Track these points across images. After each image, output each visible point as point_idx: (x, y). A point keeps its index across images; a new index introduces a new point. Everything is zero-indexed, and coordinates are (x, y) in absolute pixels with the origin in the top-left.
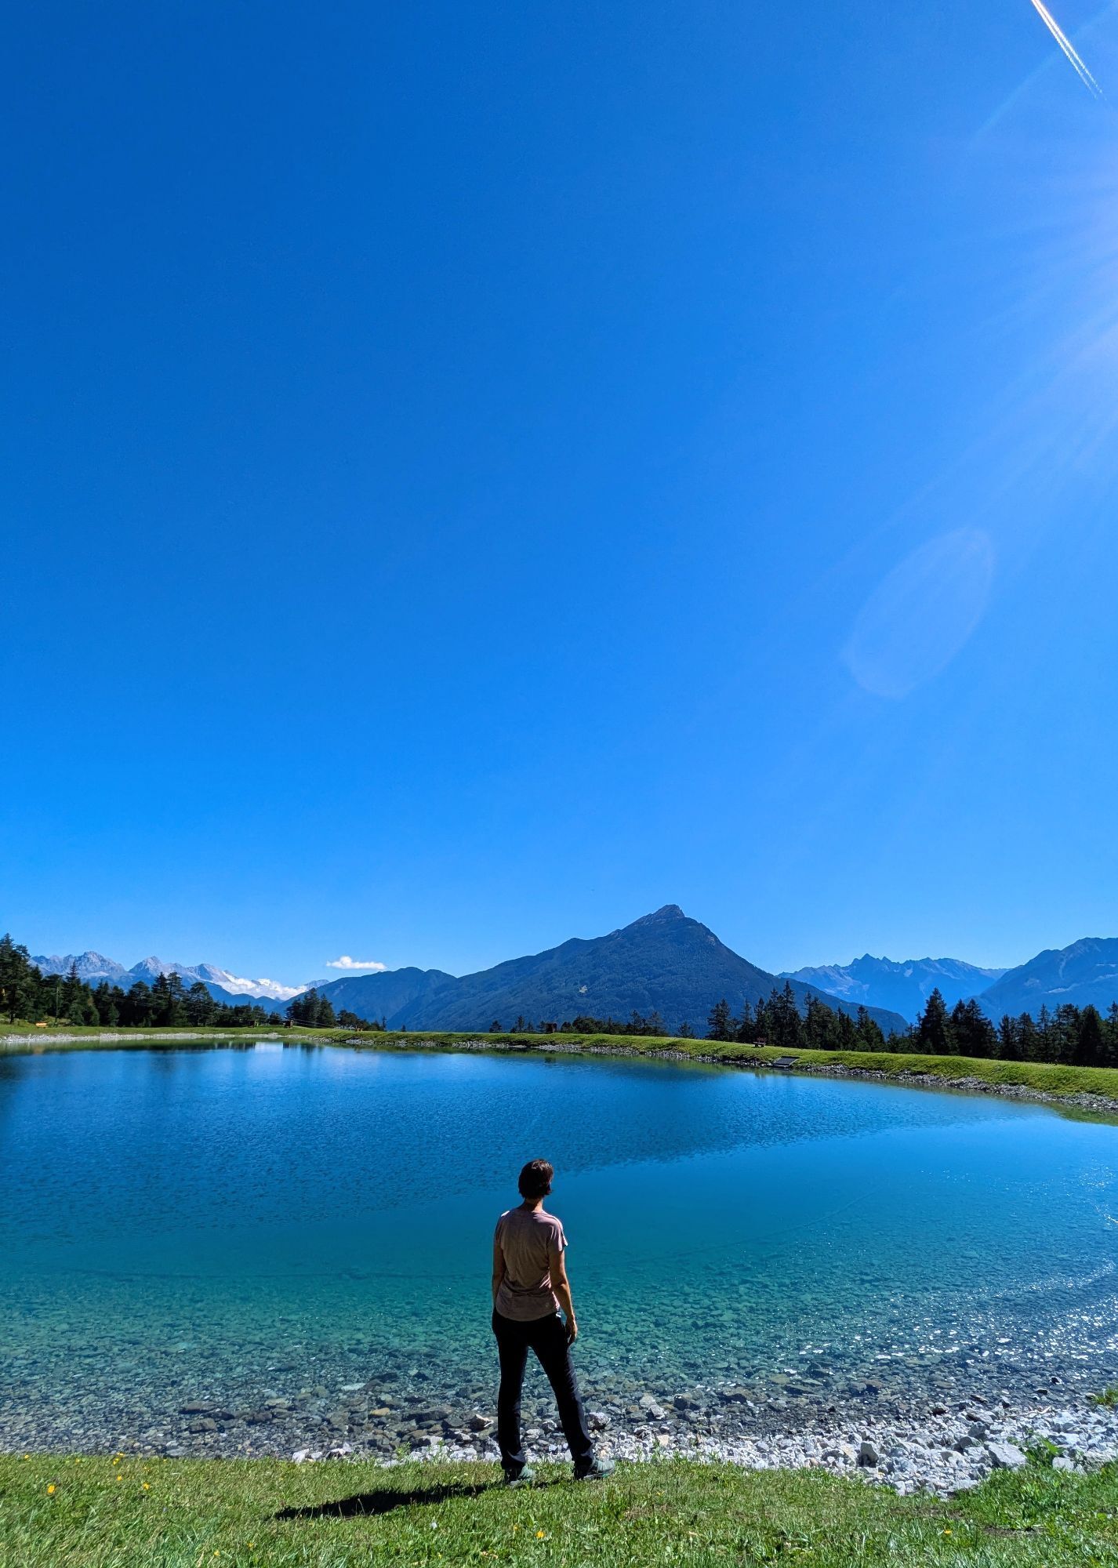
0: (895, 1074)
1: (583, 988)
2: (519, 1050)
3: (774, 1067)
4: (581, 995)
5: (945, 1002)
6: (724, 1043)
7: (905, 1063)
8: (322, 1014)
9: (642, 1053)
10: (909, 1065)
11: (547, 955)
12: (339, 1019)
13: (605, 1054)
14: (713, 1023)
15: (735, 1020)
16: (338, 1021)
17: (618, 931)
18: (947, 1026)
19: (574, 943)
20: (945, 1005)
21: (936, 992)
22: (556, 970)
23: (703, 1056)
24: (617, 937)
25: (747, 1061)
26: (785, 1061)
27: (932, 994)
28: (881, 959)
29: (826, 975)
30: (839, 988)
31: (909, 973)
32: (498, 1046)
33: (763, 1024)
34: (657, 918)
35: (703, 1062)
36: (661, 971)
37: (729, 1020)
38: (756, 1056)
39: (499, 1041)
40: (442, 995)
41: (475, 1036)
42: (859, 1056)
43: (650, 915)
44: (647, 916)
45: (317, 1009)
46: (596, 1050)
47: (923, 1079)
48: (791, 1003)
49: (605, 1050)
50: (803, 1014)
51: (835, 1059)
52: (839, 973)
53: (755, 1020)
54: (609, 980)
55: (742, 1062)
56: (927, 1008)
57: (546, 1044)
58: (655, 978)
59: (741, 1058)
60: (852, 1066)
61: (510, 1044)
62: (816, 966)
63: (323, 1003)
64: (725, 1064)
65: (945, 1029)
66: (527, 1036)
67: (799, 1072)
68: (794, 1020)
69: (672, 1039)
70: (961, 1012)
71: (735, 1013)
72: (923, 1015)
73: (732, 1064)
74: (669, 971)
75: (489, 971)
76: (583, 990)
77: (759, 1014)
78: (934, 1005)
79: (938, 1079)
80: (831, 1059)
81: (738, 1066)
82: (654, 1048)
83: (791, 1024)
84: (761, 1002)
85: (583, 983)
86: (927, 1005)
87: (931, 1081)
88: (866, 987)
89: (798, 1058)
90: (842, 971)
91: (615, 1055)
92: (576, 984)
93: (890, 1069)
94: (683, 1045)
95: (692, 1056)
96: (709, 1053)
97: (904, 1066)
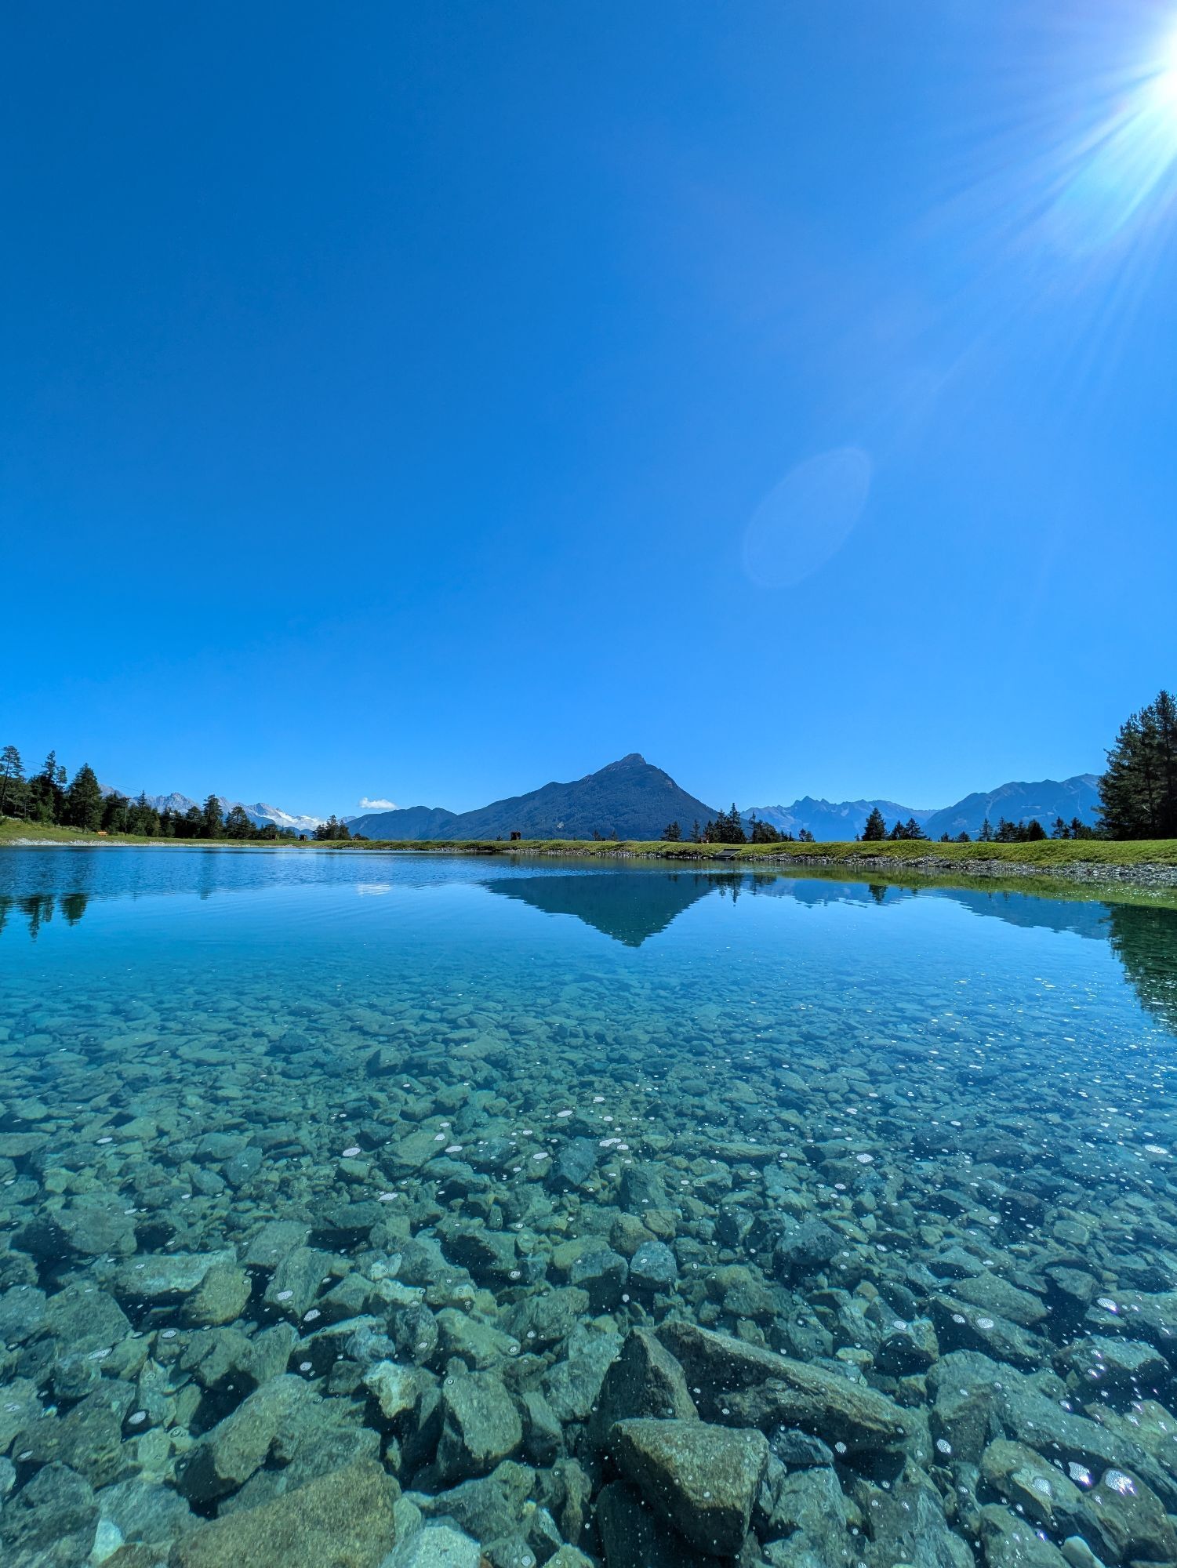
2: (485, 853)
3: (716, 858)
6: (669, 843)
9: (592, 854)
10: (858, 849)
15: (686, 829)
16: (346, 837)
22: (538, 808)
23: (648, 853)
26: (727, 853)
28: (820, 800)
31: (845, 809)
32: (468, 851)
36: (626, 810)
37: (680, 831)
38: (698, 850)
39: (469, 847)
44: (615, 763)
45: (337, 832)
46: (552, 853)
47: (874, 861)
48: (738, 825)
49: (560, 853)
51: (777, 849)
52: (782, 812)
54: (582, 817)
55: (685, 856)
57: (509, 848)
59: (684, 853)
60: (796, 853)
61: (478, 850)
63: (341, 828)
68: (739, 830)
69: (622, 842)
70: (900, 832)
77: (707, 833)
82: (604, 849)
85: (560, 820)
87: (884, 862)
89: (739, 850)
90: (785, 810)
92: (554, 820)
93: (838, 854)
94: (630, 846)
95: (638, 854)
96: (654, 850)
97: (852, 850)
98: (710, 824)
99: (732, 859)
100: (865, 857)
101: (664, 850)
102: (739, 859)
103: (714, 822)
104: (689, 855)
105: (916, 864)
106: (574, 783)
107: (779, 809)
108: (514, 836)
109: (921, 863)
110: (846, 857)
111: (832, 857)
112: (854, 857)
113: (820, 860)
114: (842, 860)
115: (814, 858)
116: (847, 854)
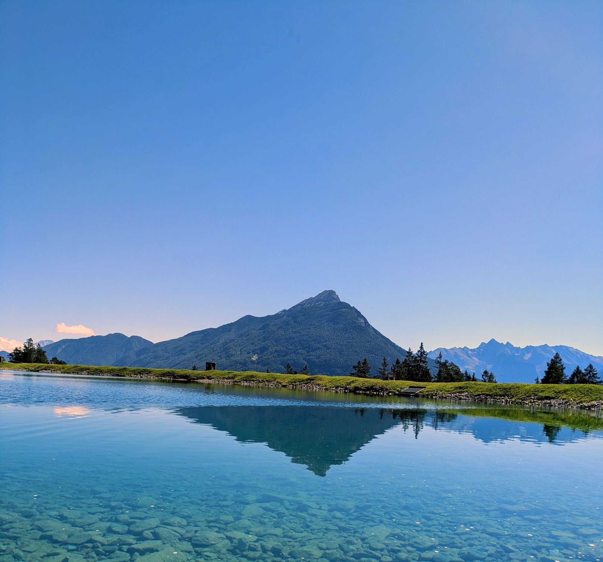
0: (521, 399)
1: (254, 356)
3: (401, 394)
6: (356, 378)
9: (284, 386)
19: (249, 318)
23: (337, 387)
24: (283, 316)
26: (412, 390)
28: (505, 344)
32: (163, 378)
38: (385, 386)
39: (165, 375)
46: (246, 384)
47: (550, 403)
49: (252, 384)
51: (460, 388)
52: (467, 354)
54: (275, 351)
55: (371, 392)
57: (203, 378)
59: (370, 388)
60: (477, 393)
61: (173, 377)
62: (448, 348)
63: (38, 351)
64: (355, 394)
66: (190, 372)
73: (363, 393)
79: (566, 402)
80: (456, 389)
82: (295, 382)
87: (559, 404)
89: (425, 387)
90: (470, 352)
92: (248, 353)
93: (516, 395)
94: (321, 379)
95: (327, 387)
96: (343, 385)
97: (530, 392)
98: (398, 362)
99: (417, 396)
100: (542, 399)
101: (353, 385)
102: (423, 396)
103: (402, 360)
104: (376, 390)
105: (589, 408)
106: (269, 317)
107: (465, 350)
108: (210, 366)
109: (593, 406)
110: (524, 398)
111: (511, 398)
112: (532, 399)
113: (499, 400)
114: (520, 401)
115: (493, 398)
116: (525, 395)
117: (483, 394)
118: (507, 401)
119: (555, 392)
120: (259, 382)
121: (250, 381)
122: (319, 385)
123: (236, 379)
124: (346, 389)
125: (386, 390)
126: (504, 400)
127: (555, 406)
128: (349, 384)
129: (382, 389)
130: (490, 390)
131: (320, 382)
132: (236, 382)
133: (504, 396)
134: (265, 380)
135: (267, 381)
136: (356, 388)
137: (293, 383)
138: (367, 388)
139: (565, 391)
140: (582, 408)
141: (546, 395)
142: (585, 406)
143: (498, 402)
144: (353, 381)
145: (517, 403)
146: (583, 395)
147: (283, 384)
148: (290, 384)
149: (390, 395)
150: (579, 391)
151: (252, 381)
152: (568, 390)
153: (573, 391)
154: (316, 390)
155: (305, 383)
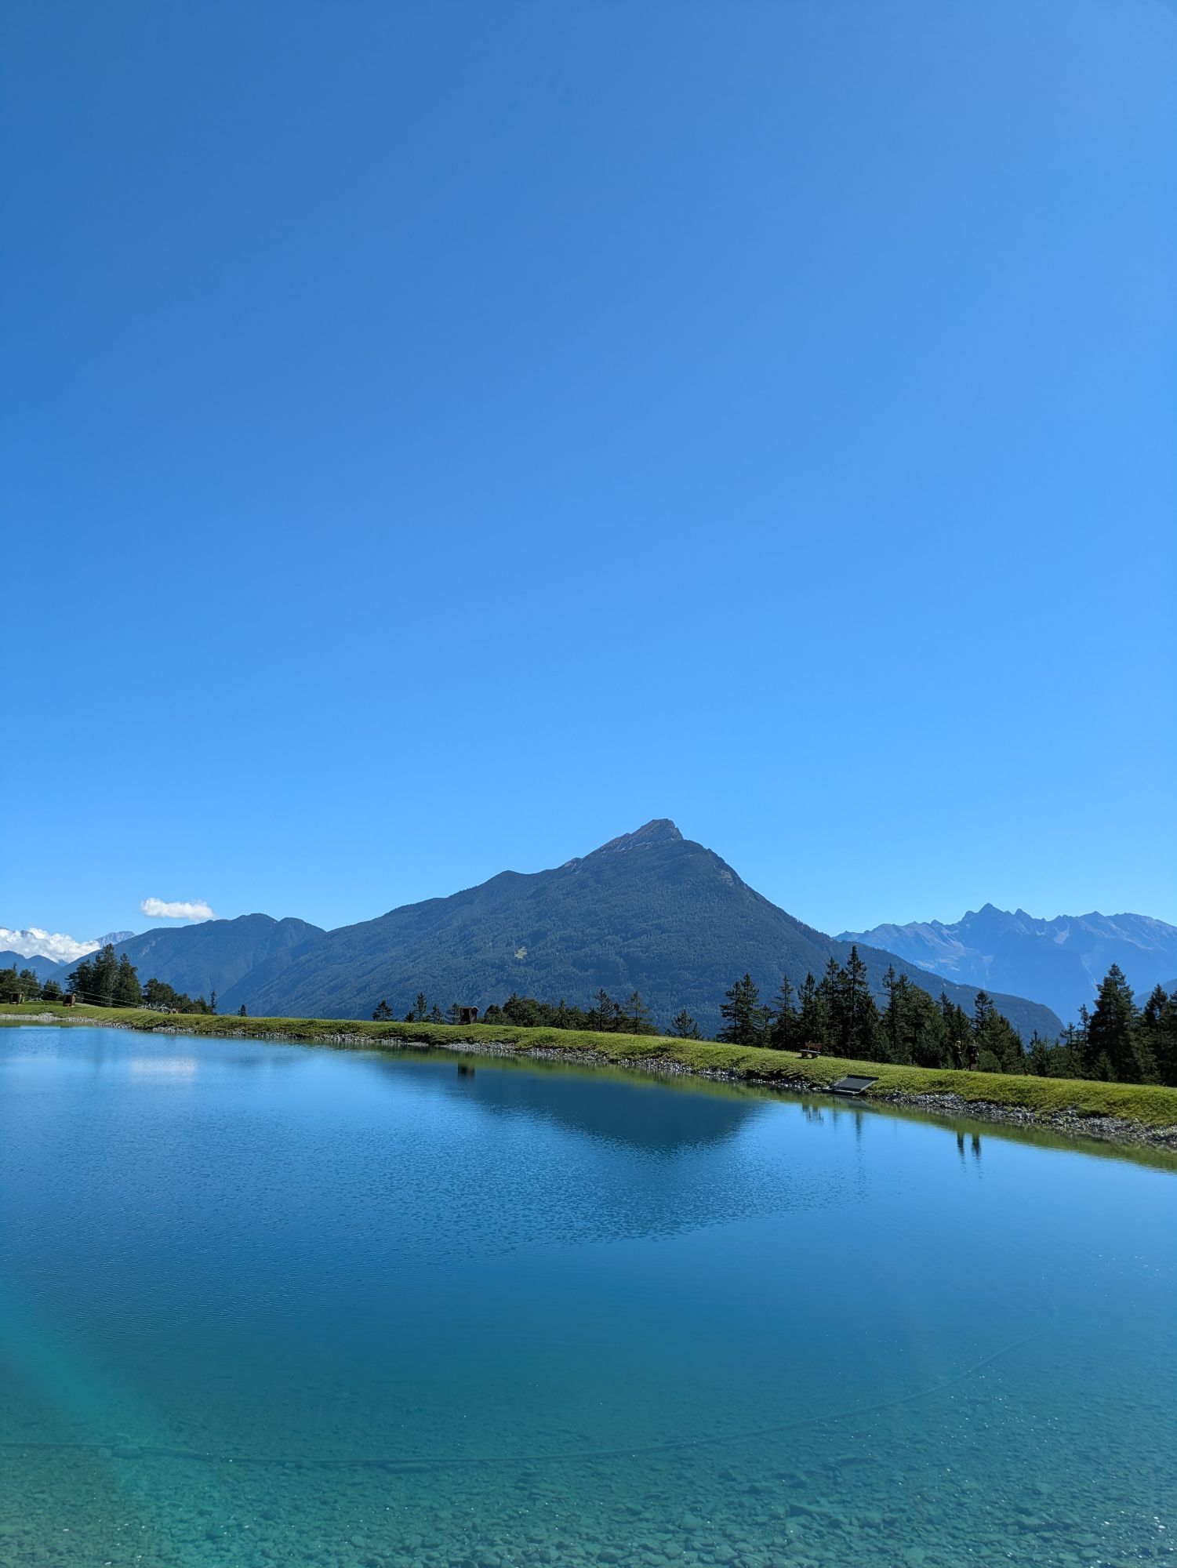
0: (1050, 1114)
1: (520, 951)
2: (417, 1049)
3: (833, 1092)
4: (517, 963)
5: (1131, 989)
6: (749, 1050)
7: (1068, 1095)
8: (121, 984)
9: (612, 1061)
10: (1074, 1099)
11: (465, 898)
12: (146, 994)
13: (554, 1061)
14: (728, 1014)
15: (765, 1009)
16: (144, 997)
17: (577, 860)
18: (1135, 1030)
19: (508, 877)
20: (1133, 993)
21: (1115, 971)
22: (479, 921)
23: (714, 1069)
24: (574, 870)
25: (788, 1080)
26: (854, 1084)
27: (1108, 976)
28: (1013, 912)
29: (918, 937)
30: (942, 961)
31: (1062, 937)
32: (385, 1042)
33: (814, 1019)
34: (638, 841)
35: (714, 1080)
36: (644, 926)
37: (756, 1009)
38: (803, 1072)
39: (385, 1035)
40: (303, 958)
41: (349, 1026)
42: (984, 1081)
43: (627, 836)
44: (622, 838)
45: (114, 977)
46: (539, 1054)
47: (1101, 1126)
48: (861, 983)
49: (552, 1054)
50: (881, 1002)
51: (941, 1083)
52: (941, 936)
53: (800, 1011)
54: (561, 939)
55: (779, 1082)
56: (1099, 999)
57: (459, 1041)
58: (634, 936)
59: (777, 1075)
60: (972, 1097)
61: (402, 1040)
62: (901, 922)
63: (122, 969)
64: (750, 1086)
65: (1132, 1035)
66: (430, 1028)
67: (878, 1104)
68: (866, 1012)
69: (663, 1040)
70: (1160, 1007)
71: (766, 997)
72: (1093, 1009)
73: (764, 1085)
74: (658, 927)
75: (376, 922)
76: (521, 954)
77: (807, 1000)
78: (1112, 995)
79: (1129, 1126)
80: (933, 1084)
81: (772, 1088)
82: (632, 1054)
83: (861, 1019)
84: (810, 980)
85: (520, 943)
86: (1099, 993)
87: (1117, 1129)
88: (988, 959)
89: (876, 1079)
90: (945, 932)
91: (570, 1063)
92: (509, 944)
93: (1041, 1106)
94: (681, 1050)
95: (695, 1068)
96: (724, 1064)
97: (1064, 1101)
99: (863, 1094)
102: (875, 1097)
107: (935, 926)
108: (467, 1016)
110: (1055, 1112)
111: (1033, 1111)
112: (1068, 1114)
113: (1012, 1114)
114: (1049, 1118)
115: (1002, 1109)
116: (1057, 1106)
117: (983, 1100)
118: (1025, 1117)
119: (1108, 1104)
120: (565, 1051)
121: (546, 1047)
122: (679, 1062)
123: (520, 1044)
124: (732, 1074)
125: (807, 1079)
126: (1020, 1115)
127: (1110, 1132)
128: (737, 1063)
129: (798, 1077)
130: (994, 1092)
131: (679, 1056)
132: (520, 1049)
133: (1020, 1105)
134: (574, 1047)
135: (579, 1049)
136: (751, 1074)
137: (630, 1054)
138: (771, 1073)
139: (1125, 1103)
140: (1157, 1139)
141: (1093, 1109)
142: (1159, 1137)
143: (1011, 1117)
144: (743, 1058)
145: (1043, 1122)
146: (1155, 1113)
147: (611, 1057)
148: (624, 1058)
149: (814, 1091)
150: (1149, 1104)
151: (551, 1047)
152: (1129, 1100)
153: (1138, 1103)
154: (675, 1072)
155: (653, 1057)
